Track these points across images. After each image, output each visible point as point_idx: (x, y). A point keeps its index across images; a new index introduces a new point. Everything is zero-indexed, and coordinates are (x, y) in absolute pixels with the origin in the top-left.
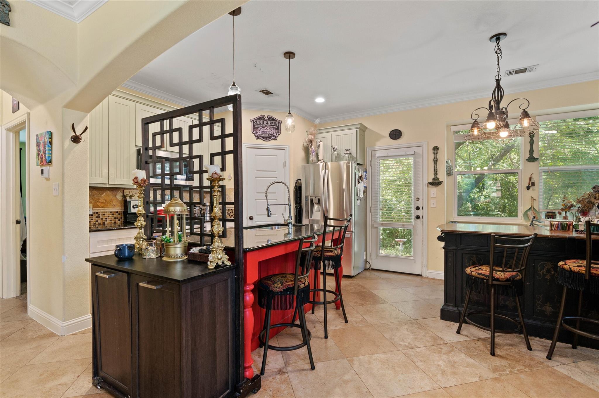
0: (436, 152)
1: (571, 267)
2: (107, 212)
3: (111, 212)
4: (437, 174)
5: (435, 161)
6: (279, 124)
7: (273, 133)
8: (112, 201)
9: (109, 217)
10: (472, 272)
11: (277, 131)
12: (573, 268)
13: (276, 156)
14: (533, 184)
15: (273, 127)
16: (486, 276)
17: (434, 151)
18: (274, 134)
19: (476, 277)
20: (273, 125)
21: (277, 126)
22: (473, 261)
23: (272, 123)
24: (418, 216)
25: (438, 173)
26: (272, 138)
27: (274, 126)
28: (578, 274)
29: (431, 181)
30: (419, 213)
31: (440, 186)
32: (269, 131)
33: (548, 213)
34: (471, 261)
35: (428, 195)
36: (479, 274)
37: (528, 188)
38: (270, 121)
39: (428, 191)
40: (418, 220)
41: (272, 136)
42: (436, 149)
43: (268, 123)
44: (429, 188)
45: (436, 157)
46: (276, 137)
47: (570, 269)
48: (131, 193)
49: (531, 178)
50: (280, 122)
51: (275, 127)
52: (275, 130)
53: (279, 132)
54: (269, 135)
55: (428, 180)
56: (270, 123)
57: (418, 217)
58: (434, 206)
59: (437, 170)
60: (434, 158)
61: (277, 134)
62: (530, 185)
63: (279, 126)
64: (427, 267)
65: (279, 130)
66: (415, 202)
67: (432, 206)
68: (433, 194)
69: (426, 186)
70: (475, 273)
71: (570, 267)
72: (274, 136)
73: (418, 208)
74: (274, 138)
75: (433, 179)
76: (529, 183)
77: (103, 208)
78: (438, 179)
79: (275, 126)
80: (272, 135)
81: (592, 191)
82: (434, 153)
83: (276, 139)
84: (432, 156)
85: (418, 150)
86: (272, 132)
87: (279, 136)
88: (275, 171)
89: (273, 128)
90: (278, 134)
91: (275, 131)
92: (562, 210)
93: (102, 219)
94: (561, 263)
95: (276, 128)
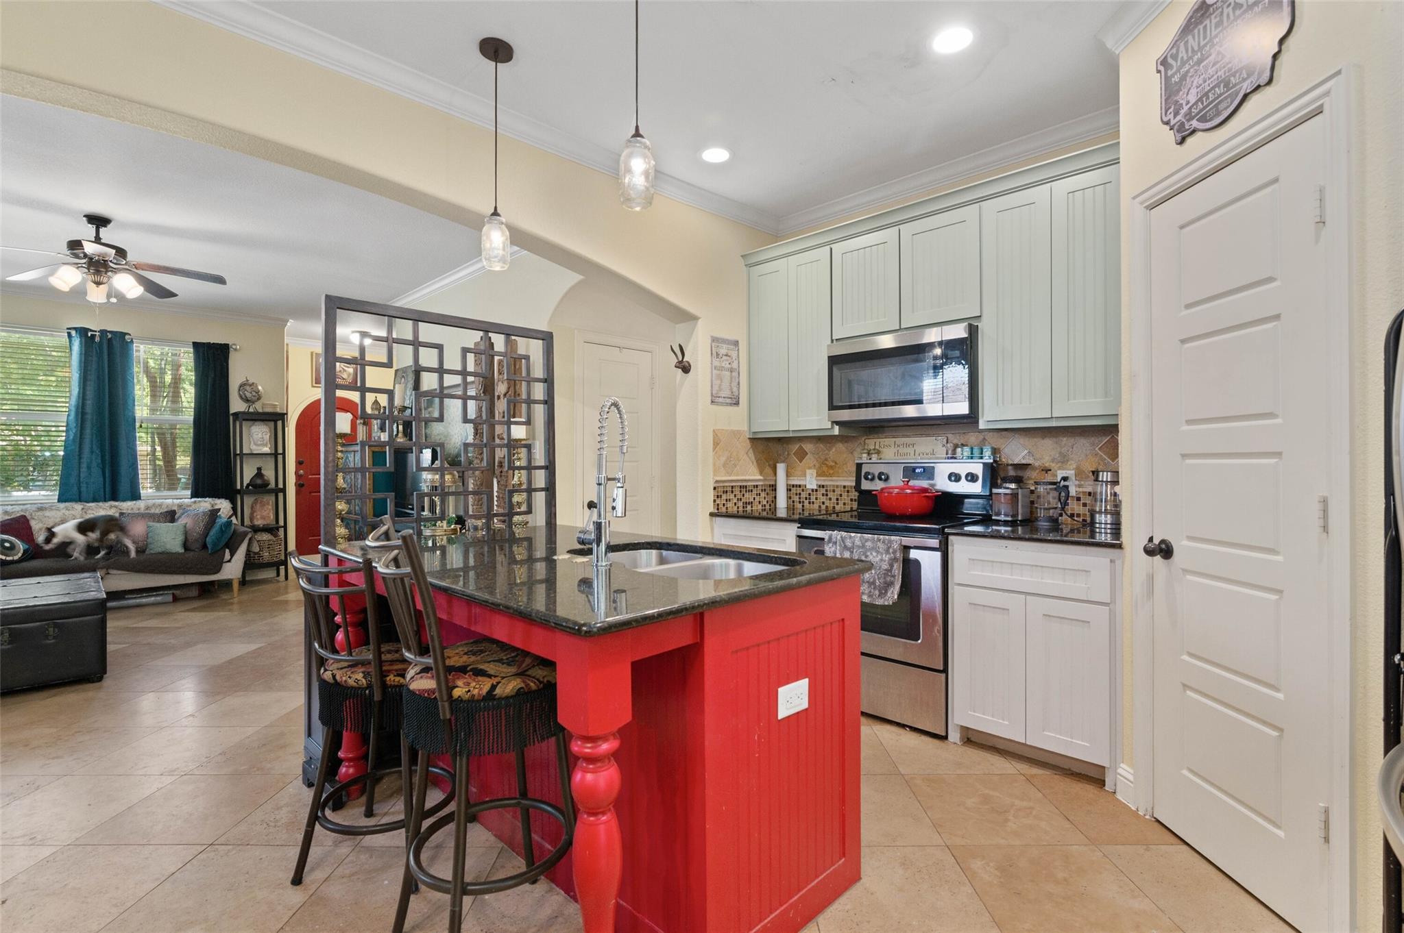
2: (837, 486)
3: (844, 487)
8: (846, 464)
9: (841, 495)
26: (1247, 84)
48: (877, 444)
77: (830, 478)
83: (1265, 78)
93: (830, 499)
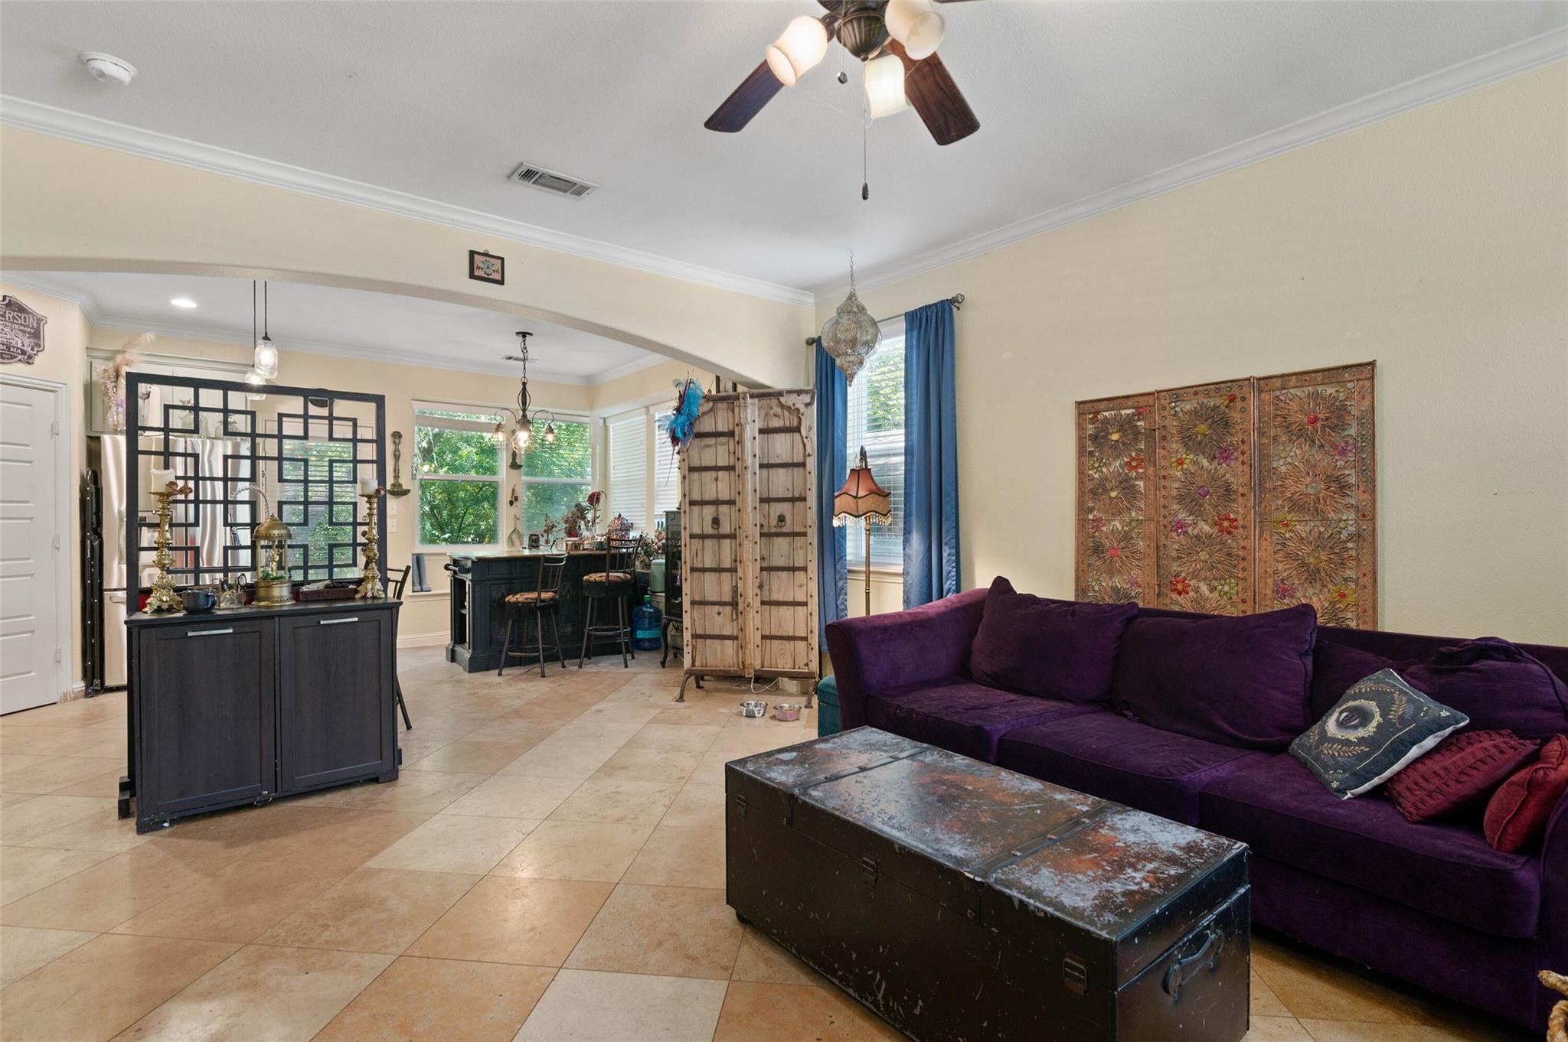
0: (397, 441)
1: (595, 579)
4: (398, 477)
5: (397, 457)
6: (38, 324)
7: (23, 346)
10: (519, 599)
11: (33, 340)
12: (597, 579)
13: (30, 405)
14: (516, 499)
15: (22, 328)
16: (534, 599)
17: (395, 439)
18: (25, 348)
19: (523, 603)
20: (21, 324)
21: (33, 328)
23: (20, 317)
25: (400, 475)
26: (20, 357)
27: (25, 326)
28: (601, 583)
29: (389, 487)
31: (404, 498)
32: (9, 336)
33: (531, 535)
36: (526, 599)
37: (511, 503)
38: (14, 311)
41: (19, 351)
42: (398, 436)
43: (7, 315)
45: (398, 450)
46: (30, 357)
47: (596, 581)
49: (513, 490)
50: (40, 321)
51: (29, 330)
52: (29, 338)
53: (39, 345)
54: (8, 348)
56: (14, 318)
58: (395, 530)
59: (398, 470)
60: (396, 451)
61: (32, 349)
62: (514, 500)
63: (39, 328)
65: (39, 338)
67: (391, 529)
68: (392, 509)
70: (522, 598)
72: (24, 352)
74: (26, 357)
75: (392, 485)
76: (513, 498)
78: (400, 485)
79: (28, 327)
80: (18, 348)
81: (575, 510)
82: (394, 442)
83: (29, 361)
84: (392, 448)
86: (20, 342)
87: (39, 353)
88: (27, 445)
89: (21, 330)
90: (36, 349)
91: (27, 341)
92: (545, 531)
94: (585, 578)
95: (29, 333)
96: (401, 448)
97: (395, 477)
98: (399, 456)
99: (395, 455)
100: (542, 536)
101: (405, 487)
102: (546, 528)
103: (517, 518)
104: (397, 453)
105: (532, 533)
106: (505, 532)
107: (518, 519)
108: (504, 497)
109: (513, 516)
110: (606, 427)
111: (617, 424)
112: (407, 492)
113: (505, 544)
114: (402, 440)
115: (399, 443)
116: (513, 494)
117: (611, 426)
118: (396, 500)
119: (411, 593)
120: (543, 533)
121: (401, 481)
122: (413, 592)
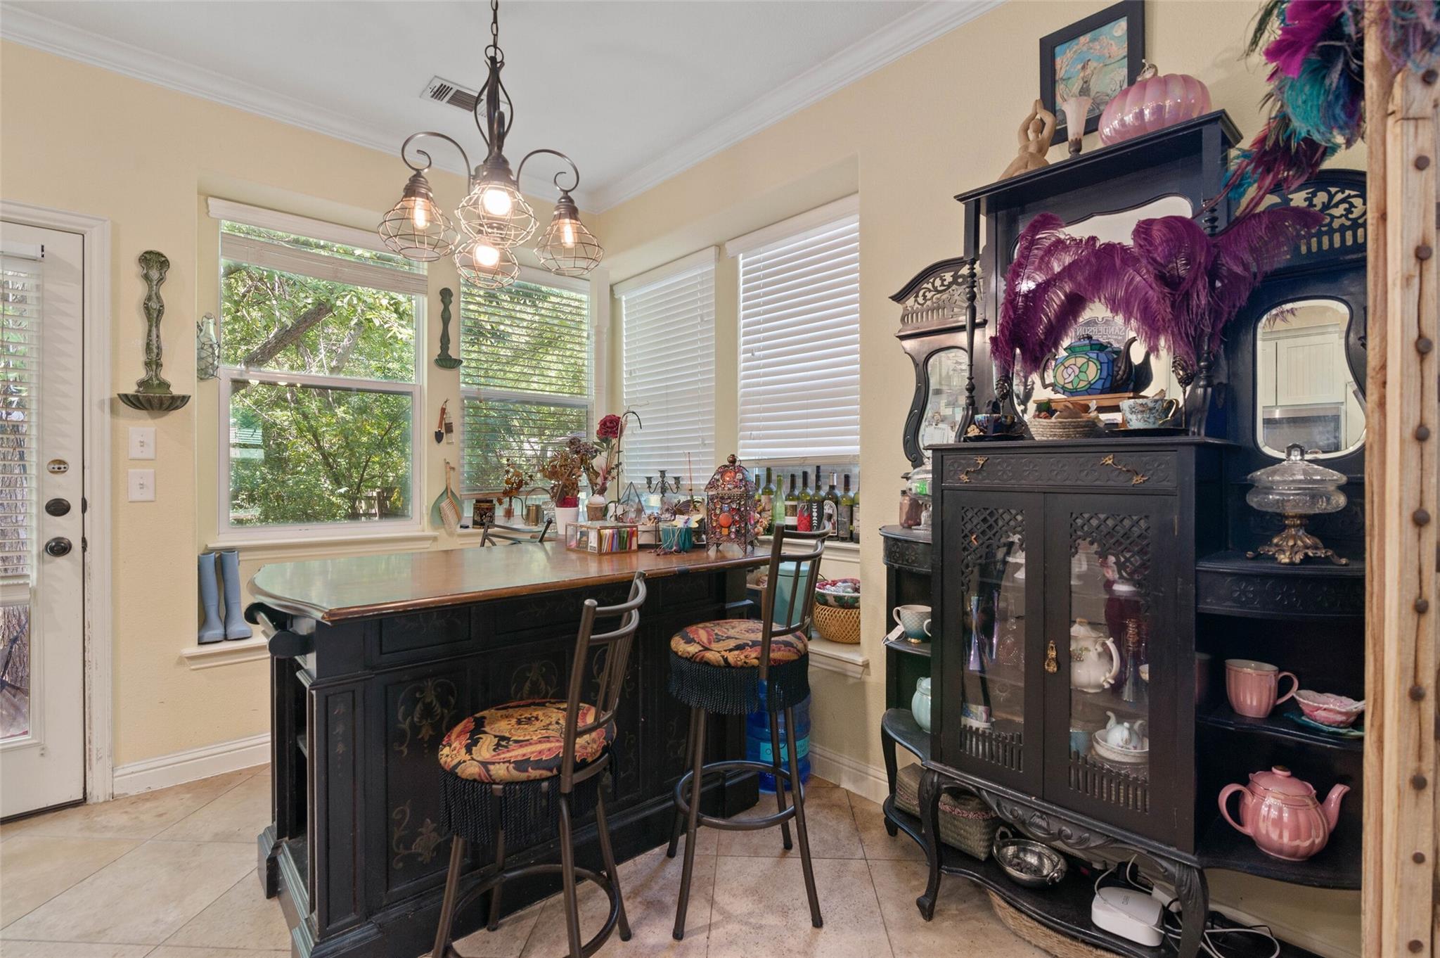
0: (155, 274)
1: (726, 654)
4: (159, 365)
5: (153, 312)
10: (491, 767)
14: (449, 429)
17: (149, 267)
19: (509, 784)
22: (424, 703)
24: (58, 541)
25: (164, 360)
28: (745, 670)
29: (131, 389)
30: (66, 527)
31: (175, 415)
33: (478, 501)
34: (419, 707)
35: (115, 448)
36: (521, 765)
37: (439, 437)
39: (114, 430)
40: (61, 561)
42: (154, 262)
44: (122, 422)
45: (158, 297)
47: (726, 660)
49: (443, 411)
55: (114, 384)
57: (59, 548)
58: (148, 495)
59: (159, 348)
60: (149, 298)
62: (443, 431)
64: (113, 753)
66: (40, 479)
67: (136, 494)
68: (142, 444)
69: (107, 409)
70: (504, 766)
71: (723, 657)
73: (58, 508)
75: (141, 384)
76: (440, 426)
78: (165, 385)
81: (569, 450)
82: (146, 277)
84: (138, 290)
85: (64, 248)
96: (166, 292)
97: (148, 364)
98: (160, 312)
99: (147, 308)
100: (500, 502)
101: (176, 391)
102: (508, 487)
103: (450, 468)
104: (154, 305)
105: (480, 497)
106: (425, 492)
107: (453, 469)
108: (423, 423)
109: (443, 463)
110: (614, 301)
111: (638, 293)
112: (177, 402)
113: (426, 519)
114: (169, 275)
115: (161, 280)
116: (442, 418)
117: (624, 298)
118: (150, 421)
119: (195, 650)
120: (501, 496)
121: (166, 375)
122: (201, 643)
